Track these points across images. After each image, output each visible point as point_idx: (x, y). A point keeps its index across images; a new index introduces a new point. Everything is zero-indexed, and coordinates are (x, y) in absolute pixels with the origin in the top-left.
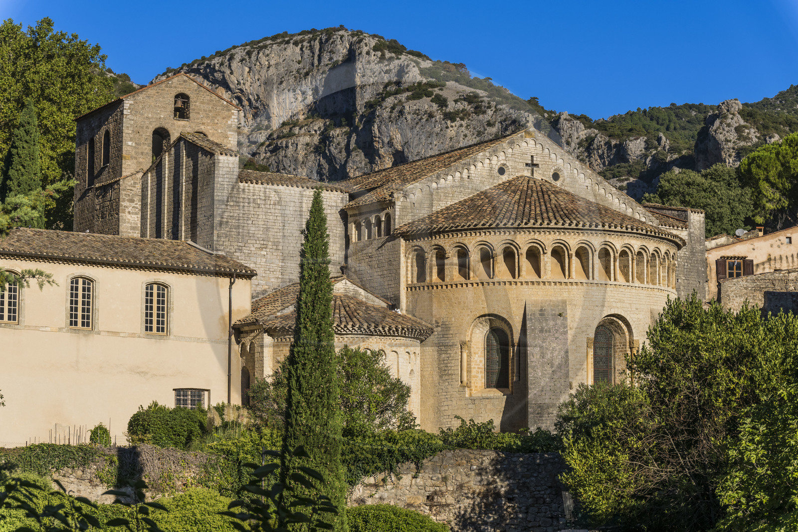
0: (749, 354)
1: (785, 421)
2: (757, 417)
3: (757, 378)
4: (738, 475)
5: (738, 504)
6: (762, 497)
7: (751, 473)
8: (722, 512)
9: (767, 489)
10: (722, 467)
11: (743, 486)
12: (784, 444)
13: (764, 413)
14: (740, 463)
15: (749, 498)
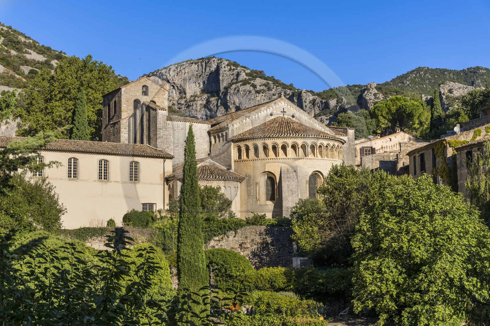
0: (365, 187)
1: (378, 214)
2: (367, 212)
3: (369, 196)
4: (359, 236)
5: (360, 247)
6: (369, 244)
7: (365, 234)
8: (353, 250)
9: (372, 241)
10: (354, 232)
11: (361, 240)
12: (378, 223)
13: (370, 210)
14: (360, 231)
15: (364, 245)
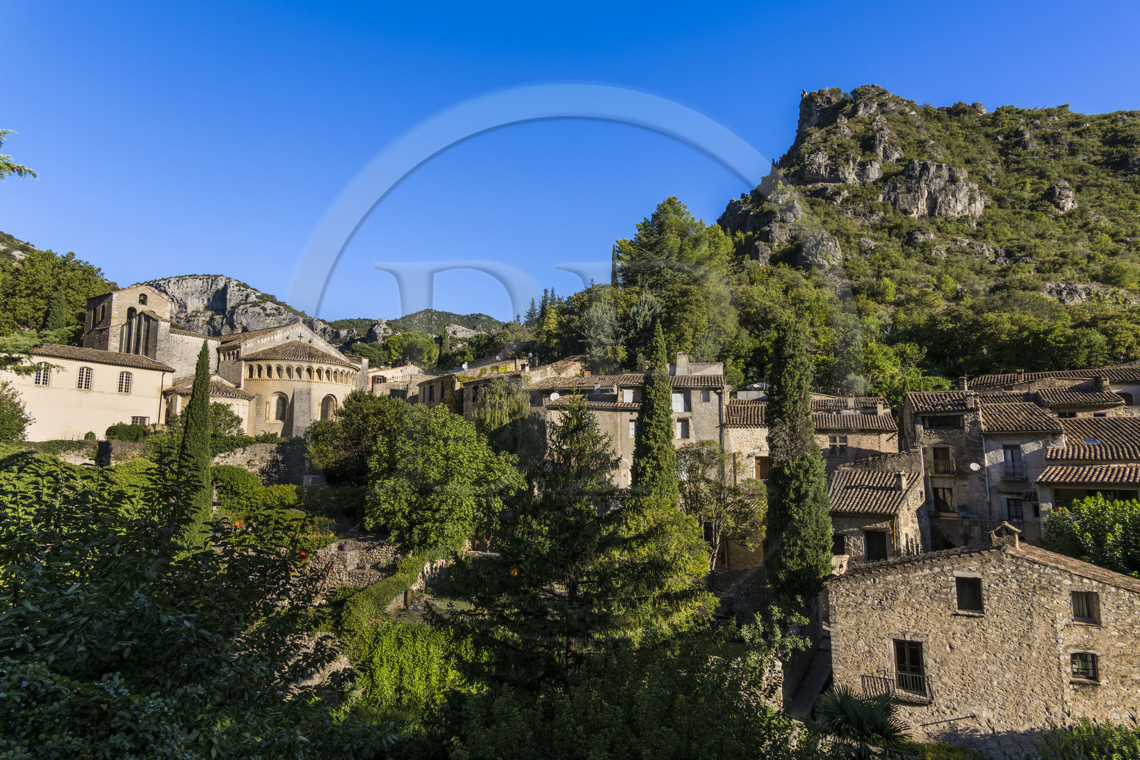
0: (382, 412)
1: (395, 437)
2: (384, 435)
3: (385, 421)
4: (376, 456)
5: (376, 467)
6: (385, 465)
7: (381, 456)
8: (369, 470)
9: (387, 462)
10: (370, 453)
11: (378, 461)
12: (395, 445)
13: (387, 433)
14: (377, 452)
15: (380, 465)
